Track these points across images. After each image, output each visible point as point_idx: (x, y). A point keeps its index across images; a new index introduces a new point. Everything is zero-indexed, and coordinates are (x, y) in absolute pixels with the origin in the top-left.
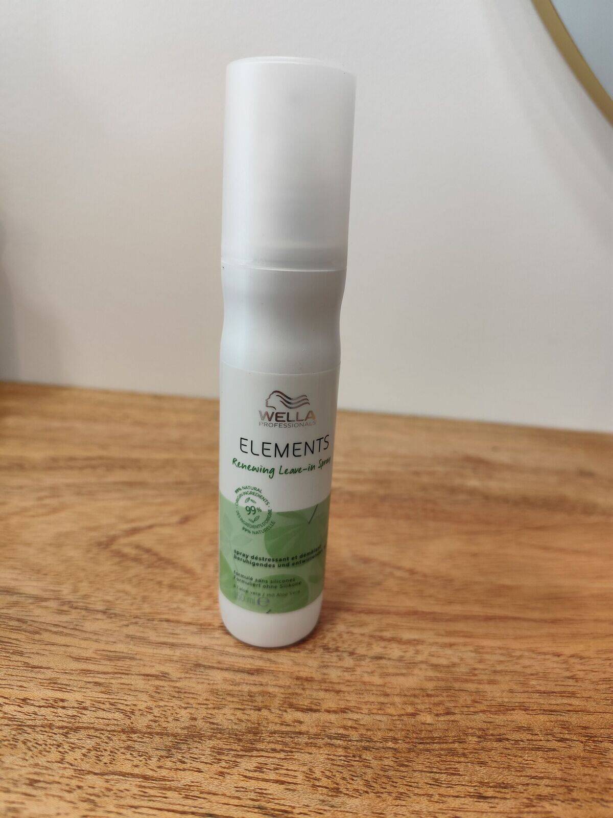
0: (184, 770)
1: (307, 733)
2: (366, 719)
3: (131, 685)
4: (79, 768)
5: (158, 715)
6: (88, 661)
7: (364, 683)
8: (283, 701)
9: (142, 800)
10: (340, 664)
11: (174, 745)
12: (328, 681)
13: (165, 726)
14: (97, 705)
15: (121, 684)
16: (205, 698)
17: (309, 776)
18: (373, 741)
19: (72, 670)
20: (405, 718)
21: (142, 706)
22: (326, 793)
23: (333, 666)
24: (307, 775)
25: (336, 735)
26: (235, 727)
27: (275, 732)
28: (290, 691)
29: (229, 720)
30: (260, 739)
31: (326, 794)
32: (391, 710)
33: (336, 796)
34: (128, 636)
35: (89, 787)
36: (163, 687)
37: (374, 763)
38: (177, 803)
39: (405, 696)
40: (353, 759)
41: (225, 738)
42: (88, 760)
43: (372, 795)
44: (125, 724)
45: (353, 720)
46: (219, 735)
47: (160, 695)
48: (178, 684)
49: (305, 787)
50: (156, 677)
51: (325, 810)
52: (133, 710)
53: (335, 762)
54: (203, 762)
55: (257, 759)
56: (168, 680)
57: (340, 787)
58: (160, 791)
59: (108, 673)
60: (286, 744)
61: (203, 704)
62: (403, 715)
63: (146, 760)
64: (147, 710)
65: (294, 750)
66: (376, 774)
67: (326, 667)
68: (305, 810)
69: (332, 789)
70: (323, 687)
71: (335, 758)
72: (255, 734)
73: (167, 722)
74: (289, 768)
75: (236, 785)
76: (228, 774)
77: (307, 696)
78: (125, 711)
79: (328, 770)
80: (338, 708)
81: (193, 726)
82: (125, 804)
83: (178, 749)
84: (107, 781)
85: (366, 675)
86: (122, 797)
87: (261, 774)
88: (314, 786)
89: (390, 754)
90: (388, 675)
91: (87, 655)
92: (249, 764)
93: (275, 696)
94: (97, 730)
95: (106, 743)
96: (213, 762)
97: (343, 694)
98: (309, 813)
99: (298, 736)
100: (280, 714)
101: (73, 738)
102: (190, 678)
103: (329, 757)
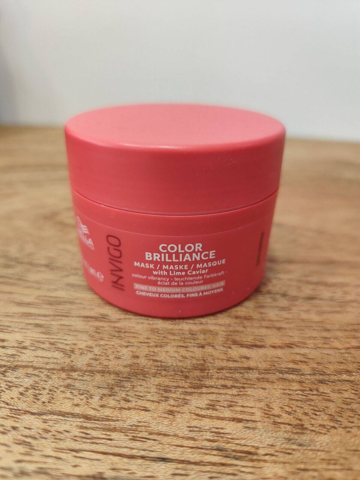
0: (129, 409)
1: (257, 369)
2: (313, 354)
3: (72, 326)
4: (15, 408)
5: (99, 353)
6: (30, 306)
7: (303, 320)
8: (225, 338)
9: (84, 442)
10: (275, 304)
11: (117, 382)
12: (267, 319)
13: (107, 364)
14: (36, 344)
15: (61, 325)
16: (145, 337)
17: (267, 412)
18: (327, 374)
19: (15, 313)
20: (352, 351)
21: (82, 345)
22: (290, 430)
23: (269, 306)
24: (266, 412)
25: (287, 370)
26: (180, 364)
27: (222, 369)
28: (231, 329)
29: (173, 357)
30: (208, 375)
31: (291, 432)
32: (337, 344)
33: (302, 433)
34: (68, 285)
35: (25, 428)
36: (103, 327)
37: (334, 396)
38: (123, 446)
39: (346, 330)
40: (311, 393)
41: (171, 375)
42: (25, 399)
43: (340, 430)
44: (65, 362)
45: (301, 354)
46: (164, 373)
47: (100, 335)
48: (117, 325)
49: (266, 424)
50: (96, 318)
51: (294, 450)
52: (73, 349)
53: (292, 397)
54: (149, 400)
55: (207, 396)
56: (108, 320)
57: (303, 423)
58: (104, 433)
59: (49, 316)
60: (236, 380)
61: (144, 343)
62: (349, 348)
63: (87, 399)
64: (88, 349)
65: (246, 385)
66: (338, 407)
67: (262, 307)
68: (271, 451)
69: (296, 425)
70: (263, 325)
71: (290, 392)
72: (202, 370)
73: (108, 360)
74: (244, 405)
75: (188, 425)
76: (179, 412)
77: (248, 333)
78: (65, 350)
79: (287, 406)
80: (282, 343)
81: (135, 363)
82: (64, 447)
83: (121, 387)
84: (45, 421)
85: (302, 313)
86: (61, 440)
87: (214, 412)
88: (275, 423)
89: (347, 386)
90: (324, 312)
91: (30, 301)
92: (200, 402)
93: (217, 334)
94: (35, 368)
95: (46, 381)
96: (160, 400)
97: (284, 331)
98: (276, 454)
99: (248, 371)
100: (224, 351)
101: (11, 376)
102: (130, 319)
103: (285, 392)
